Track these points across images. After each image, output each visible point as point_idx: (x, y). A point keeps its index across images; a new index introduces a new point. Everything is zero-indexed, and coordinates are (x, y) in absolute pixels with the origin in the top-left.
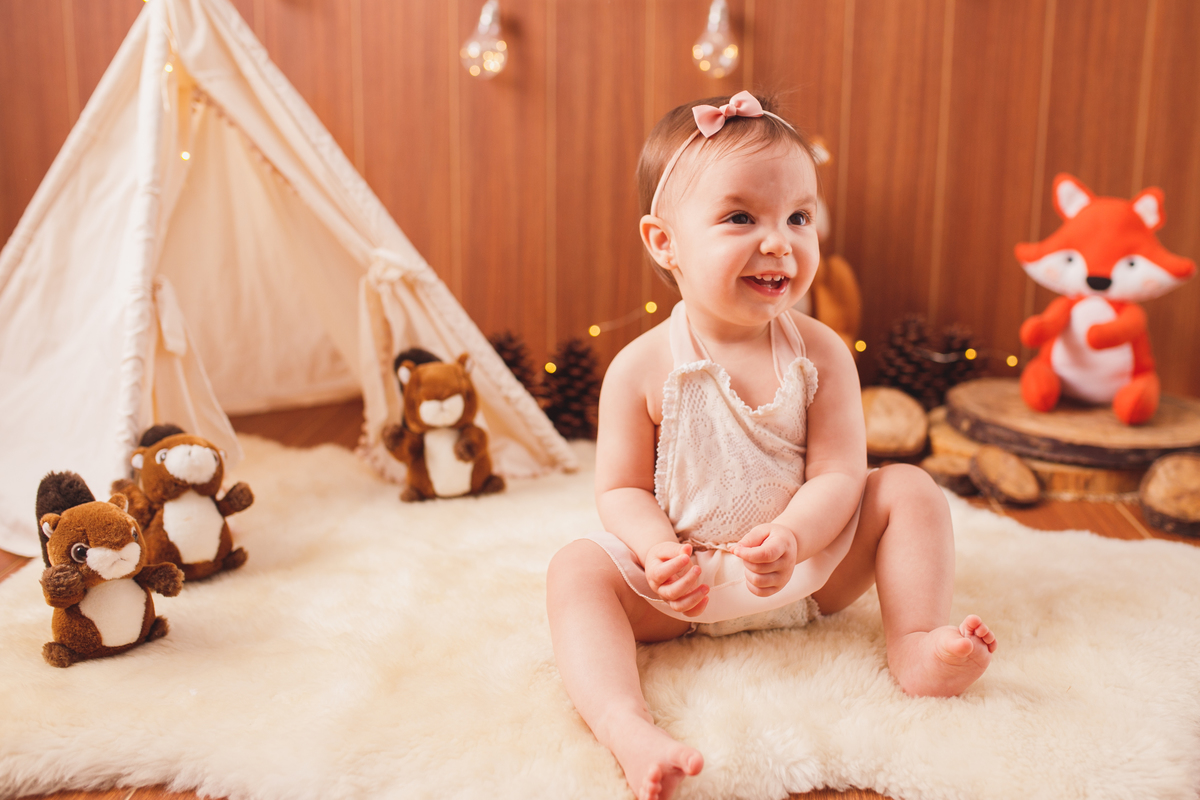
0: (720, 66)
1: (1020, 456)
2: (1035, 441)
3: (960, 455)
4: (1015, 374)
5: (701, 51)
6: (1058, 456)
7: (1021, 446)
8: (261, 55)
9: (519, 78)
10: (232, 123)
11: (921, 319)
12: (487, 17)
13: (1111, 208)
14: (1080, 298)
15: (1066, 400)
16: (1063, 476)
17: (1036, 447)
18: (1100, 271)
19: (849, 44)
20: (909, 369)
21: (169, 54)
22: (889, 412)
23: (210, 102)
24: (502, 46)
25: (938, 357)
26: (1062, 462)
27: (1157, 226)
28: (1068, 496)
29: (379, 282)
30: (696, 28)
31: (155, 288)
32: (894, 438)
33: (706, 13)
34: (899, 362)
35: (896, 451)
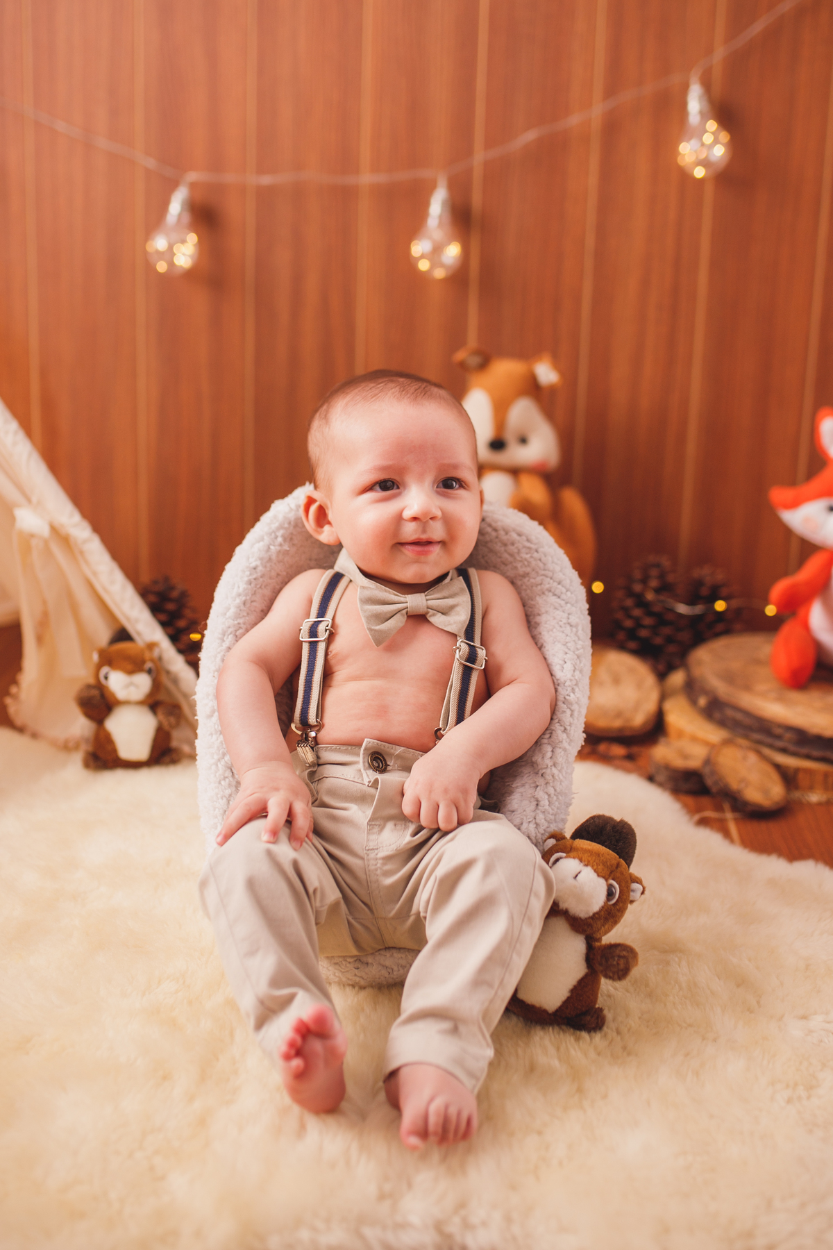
0: (442, 265)
2: (778, 731)
3: (694, 739)
4: (772, 626)
5: (419, 248)
6: (804, 751)
9: (214, 273)
11: (665, 562)
12: (176, 206)
16: (808, 771)
17: (779, 737)
19: (590, 242)
20: (648, 621)
22: (616, 681)
24: (192, 238)
25: (682, 609)
26: (808, 757)
28: (814, 797)
30: (416, 225)
32: (619, 714)
33: (426, 204)
34: (637, 612)
35: (621, 730)
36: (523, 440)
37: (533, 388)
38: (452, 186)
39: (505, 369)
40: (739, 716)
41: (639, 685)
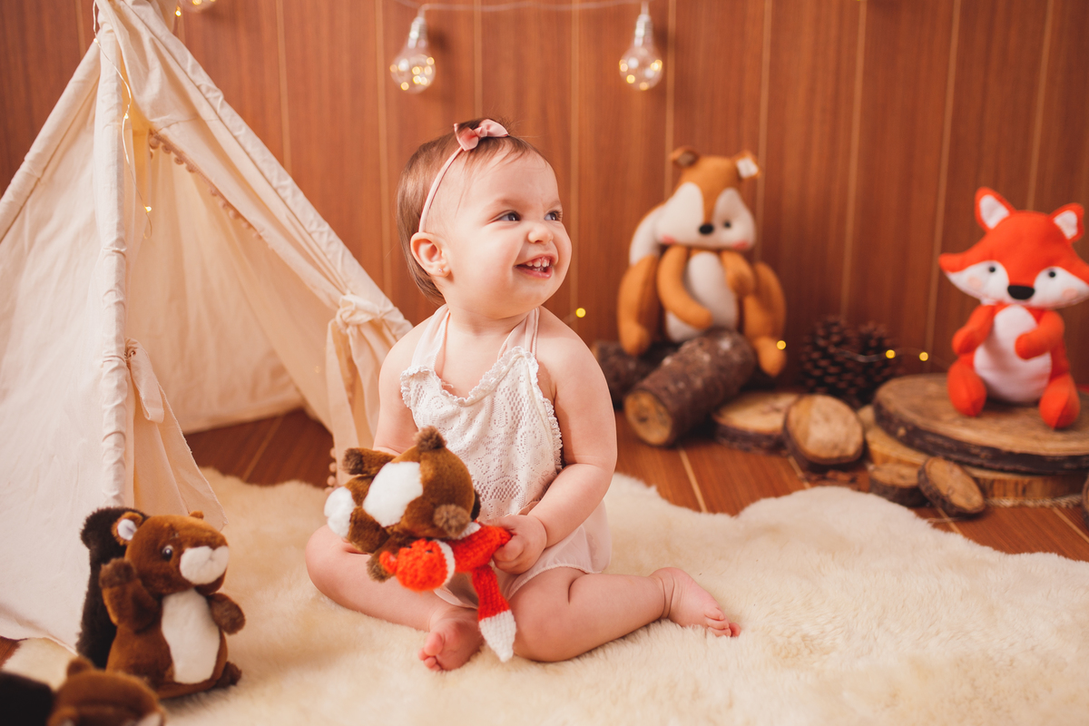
0: (646, 79)
1: (960, 463)
2: (976, 451)
4: (928, 369)
5: (628, 65)
6: (998, 466)
7: (962, 454)
8: (217, 96)
9: (447, 90)
10: (191, 169)
12: (414, 33)
13: (1031, 221)
14: (1000, 305)
15: (993, 404)
16: (1003, 482)
17: (977, 456)
18: (1023, 281)
19: (766, 56)
20: (833, 370)
21: (125, 101)
22: (827, 419)
23: (168, 148)
24: (431, 61)
25: (862, 359)
26: (1002, 470)
27: (1074, 238)
28: (1007, 502)
29: (347, 325)
30: (622, 42)
31: (129, 352)
32: (835, 447)
33: (633, 27)
34: (823, 363)
35: (839, 458)
36: (727, 225)
37: (736, 180)
38: (652, 12)
39: (712, 165)
40: (940, 441)
41: (845, 422)
